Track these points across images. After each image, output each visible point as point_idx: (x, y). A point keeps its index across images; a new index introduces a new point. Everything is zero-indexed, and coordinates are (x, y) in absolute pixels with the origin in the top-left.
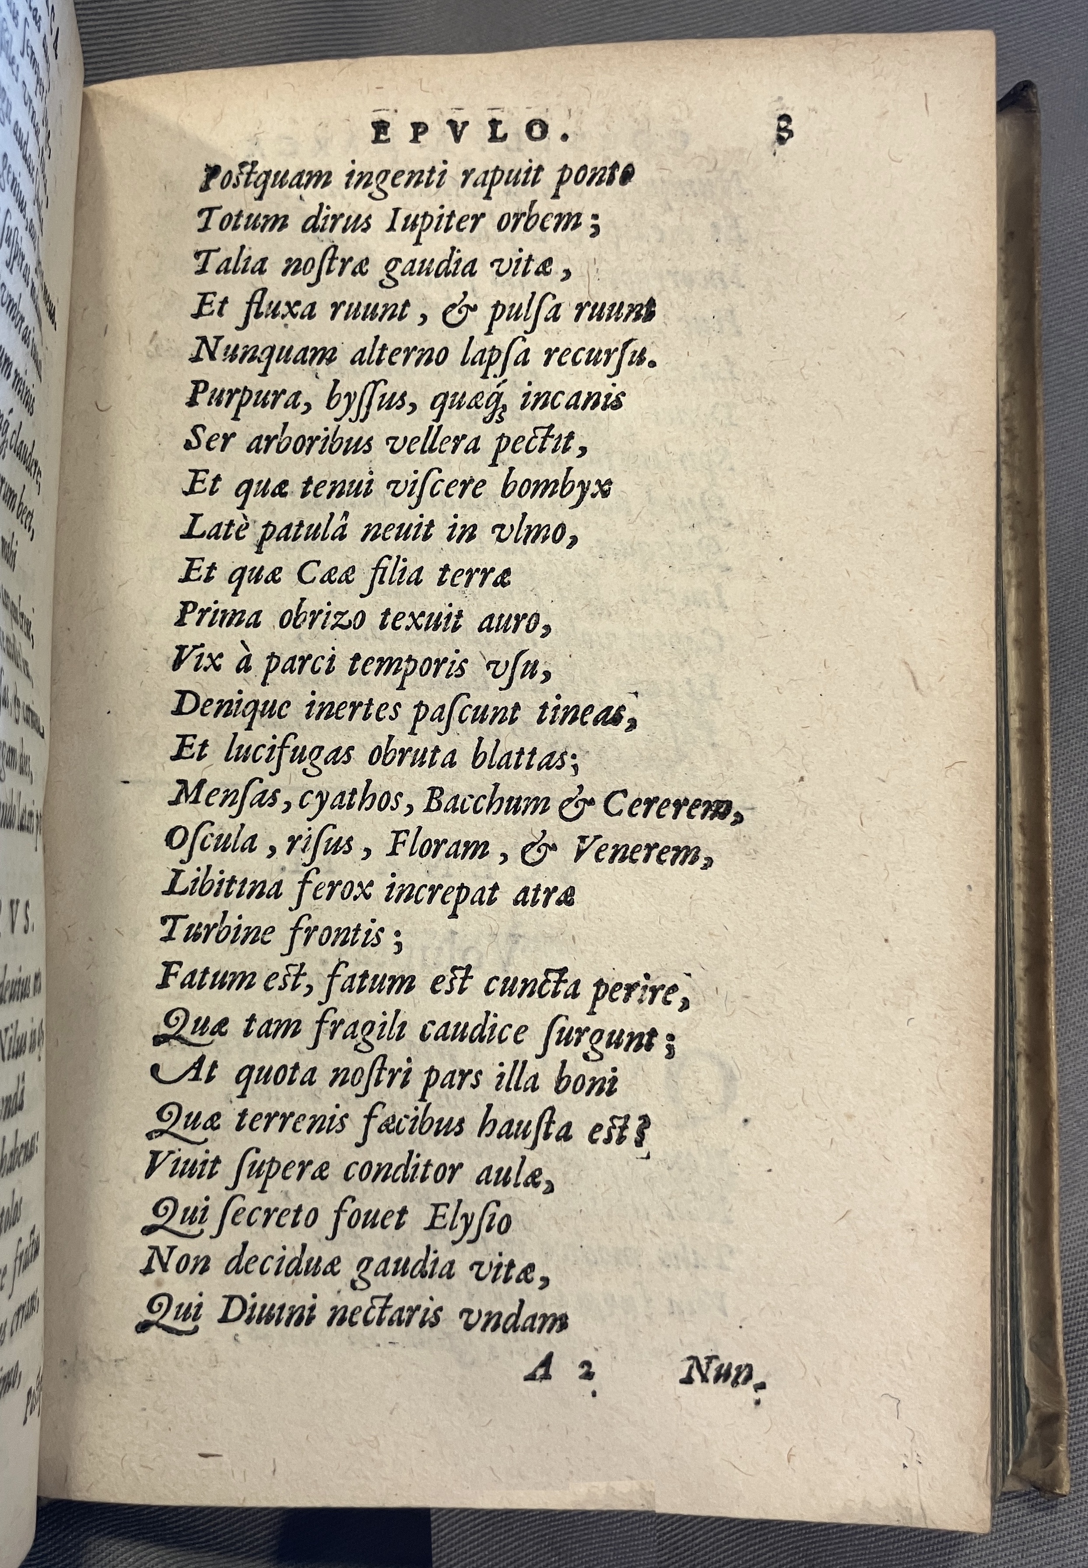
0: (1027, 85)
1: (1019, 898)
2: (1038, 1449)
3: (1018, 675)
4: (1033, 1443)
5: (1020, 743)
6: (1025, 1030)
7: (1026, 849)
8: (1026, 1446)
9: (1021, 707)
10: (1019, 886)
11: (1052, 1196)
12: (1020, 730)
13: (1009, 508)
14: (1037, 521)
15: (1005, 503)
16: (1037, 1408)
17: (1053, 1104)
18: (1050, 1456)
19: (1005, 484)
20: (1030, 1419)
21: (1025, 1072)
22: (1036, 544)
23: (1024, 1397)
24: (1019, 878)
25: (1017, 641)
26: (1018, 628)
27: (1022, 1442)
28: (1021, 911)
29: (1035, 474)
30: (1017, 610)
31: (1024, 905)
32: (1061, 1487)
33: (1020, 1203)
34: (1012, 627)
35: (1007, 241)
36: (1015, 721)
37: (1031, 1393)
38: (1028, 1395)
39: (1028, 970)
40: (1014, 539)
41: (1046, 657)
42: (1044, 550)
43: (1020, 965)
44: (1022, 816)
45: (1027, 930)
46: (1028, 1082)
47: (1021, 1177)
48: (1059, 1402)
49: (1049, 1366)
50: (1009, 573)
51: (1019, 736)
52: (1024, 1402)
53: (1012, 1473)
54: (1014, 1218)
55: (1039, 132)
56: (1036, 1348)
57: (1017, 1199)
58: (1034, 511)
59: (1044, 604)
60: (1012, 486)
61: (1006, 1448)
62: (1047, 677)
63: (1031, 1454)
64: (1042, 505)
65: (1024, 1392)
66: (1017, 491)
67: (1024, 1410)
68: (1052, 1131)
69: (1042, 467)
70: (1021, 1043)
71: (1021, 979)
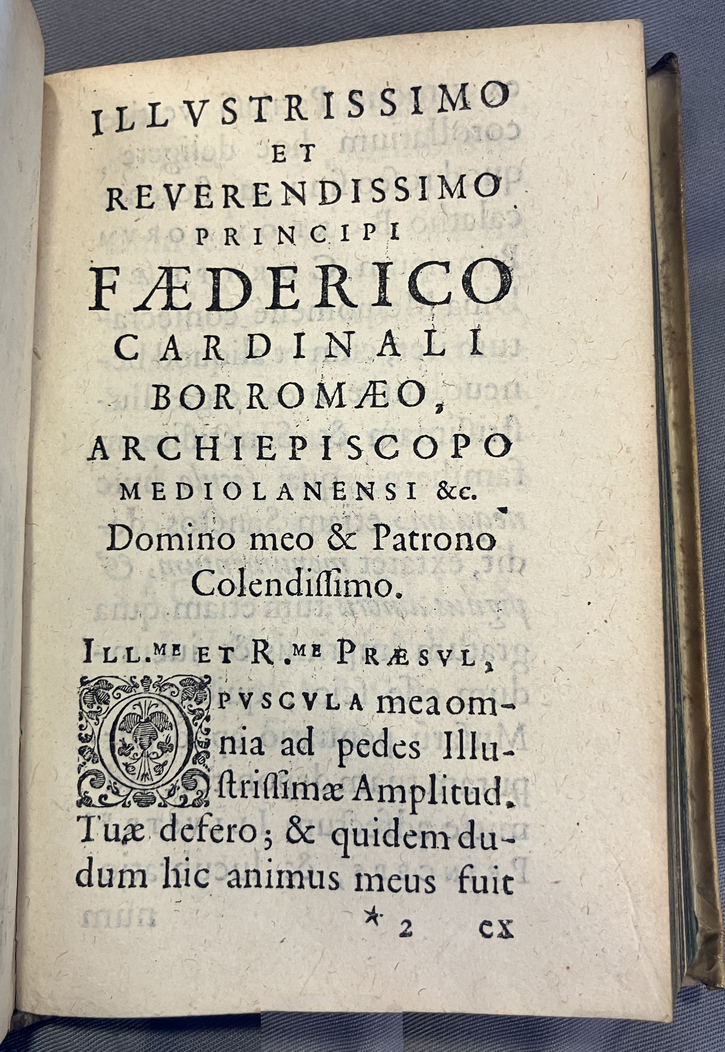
0: (671, 56)
1: (681, 594)
2: (705, 957)
3: (676, 447)
4: (701, 954)
5: (679, 492)
6: (688, 681)
7: (685, 562)
8: (697, 956)
9: (679, 467)
10: (681, 586)
11: (709, 791)
12: (679, 483)
13: (668, 336)
14: (686, 345)
15: (664, 333)
16: (703, 930)
17: (708, 730)
18: (712, 962)
19: (664, 321)
20: (699, 938)
21: (689, 709)
22: (685, 360)
23: (694, 924)
24: (681, 581)
25: (675, 424)
26: (676, 415)
27: (694, 954)
28: (683, 602)
29: (683, 313)
30: (675, 403)
31: (685, 598)
32: (720, 983)
33: (688, 796)
34: (671, 415)
35: (661, 159)
36: (675, 478)
37: (699, 921)
38: (697, 923)
39: (688, 642)
40: (671, 356)
41: (694, 435)
42: (691, 363)
43: (683, 639)
44: (682, 540)
45: (687, 615)
46: (691, 715)
47: (688, 779)
48: (718, 927)
49: (709, 902)
50: (668, 380)
51: (678, 487)
52: (694, 927)
53: (687, 974)
54: (684, 806)
55: (680, 87)
56: (701, 891)
57: (686, 793)
58: (684, 338)
59: (692, 399)
60: (669, 322)
61: (682, 959)
62: (695, 448)
63: (700, 961)
64: (689, 334)
65: (694, 921)
66: (673, 325)
67: (695, 932)
68: (708, 748)
69: (688, 308)
70: (685, 689)
71: (685, 648)
